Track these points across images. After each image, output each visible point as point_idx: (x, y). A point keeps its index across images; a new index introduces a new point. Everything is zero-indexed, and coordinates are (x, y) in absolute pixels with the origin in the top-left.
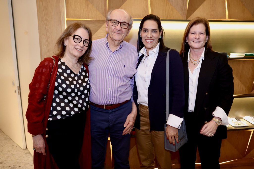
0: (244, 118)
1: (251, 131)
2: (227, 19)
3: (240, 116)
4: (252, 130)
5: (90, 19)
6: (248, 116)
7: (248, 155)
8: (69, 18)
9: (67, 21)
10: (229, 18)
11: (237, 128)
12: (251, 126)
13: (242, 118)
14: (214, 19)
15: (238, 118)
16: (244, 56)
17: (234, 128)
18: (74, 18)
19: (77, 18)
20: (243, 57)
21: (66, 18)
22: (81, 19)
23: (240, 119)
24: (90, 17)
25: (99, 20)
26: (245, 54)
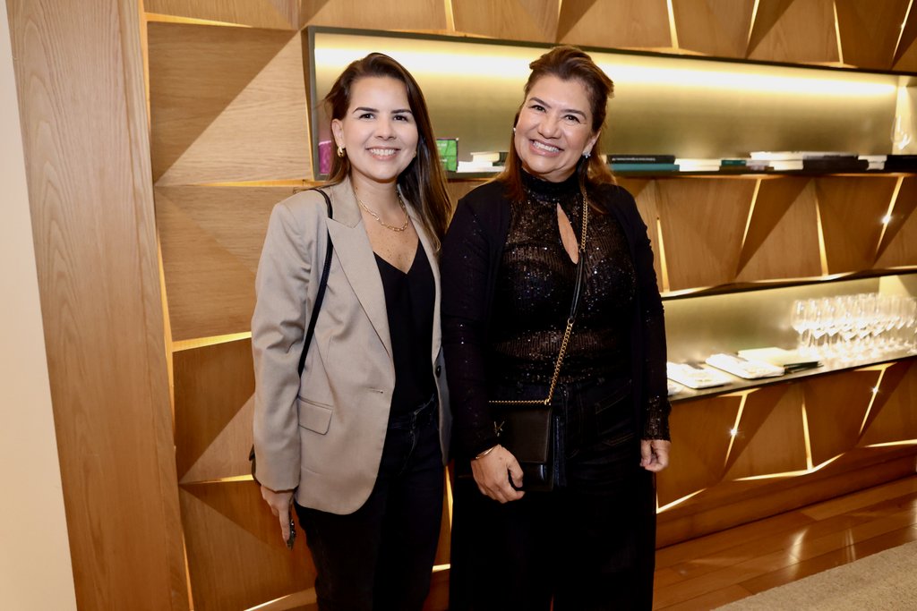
0: (708, 360)
1: (740, 398)
2: (675, 49)
3: (698, 357)
4: (744, 394)
5: (236, 23)
6: (719, 353)
7: (729, 473)
8: (158, 12)
9: (149, 23)
10: (681, 45)
11: (703, 393)
12: (738, 384)
13: (704, 363)
14: (640, 46)
15: (695, 365)
16: (720, 167)
17: (695, 393)
18: (175, 14)
19: (189, 17)
20: (717, 169)
21: (146, 10)
22: (203, 19)
23: (702, 366)
24: (235, 14)
25: (269, 30)
26: (723, 162)
